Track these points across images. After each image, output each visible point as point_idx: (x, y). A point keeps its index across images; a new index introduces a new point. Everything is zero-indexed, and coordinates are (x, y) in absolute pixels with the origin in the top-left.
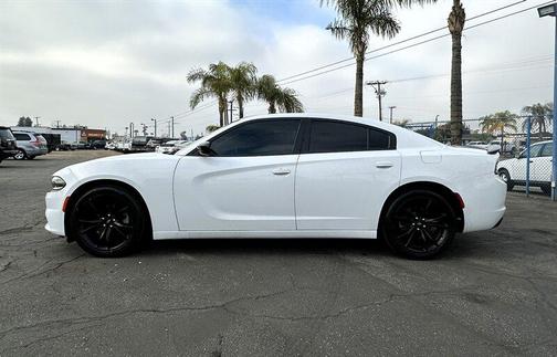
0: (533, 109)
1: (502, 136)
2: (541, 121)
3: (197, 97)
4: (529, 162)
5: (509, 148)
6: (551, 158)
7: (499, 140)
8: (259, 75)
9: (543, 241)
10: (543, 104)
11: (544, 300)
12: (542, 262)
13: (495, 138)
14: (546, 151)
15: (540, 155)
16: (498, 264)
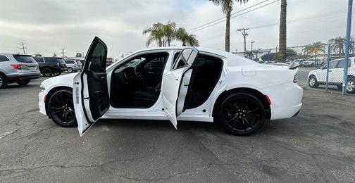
0: (336, 40)
1: (316, 56)
2: (341, 47)
3: (149, 41)
4: (328, 71)
5: (320, 62)
6: (343, 69)
7: (314, 58)
8: (177, 28)
9: (331, 124)
10: (342, 37)
11: (321, 175)
12: (327, 141)
13: (312, 57)
14: (341, 64)
15: (337, 67)
16: (294, 141)
